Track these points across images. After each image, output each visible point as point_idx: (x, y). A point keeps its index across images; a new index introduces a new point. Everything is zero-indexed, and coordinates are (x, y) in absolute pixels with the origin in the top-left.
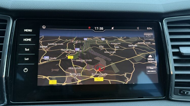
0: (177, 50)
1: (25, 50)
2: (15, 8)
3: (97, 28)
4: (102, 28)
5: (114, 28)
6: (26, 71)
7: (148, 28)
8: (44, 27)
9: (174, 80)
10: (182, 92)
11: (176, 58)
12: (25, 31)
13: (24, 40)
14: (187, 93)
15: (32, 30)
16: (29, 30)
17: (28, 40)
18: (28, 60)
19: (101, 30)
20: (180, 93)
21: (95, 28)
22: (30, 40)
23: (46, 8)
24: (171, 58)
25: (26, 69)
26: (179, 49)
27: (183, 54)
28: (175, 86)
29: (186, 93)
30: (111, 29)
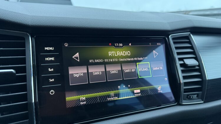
0: (182, 62)
1: (49, 70)
2: (36, 24)
3: (117, 45)
4: (121, 45)
5: (131, 44)
6: (52, 93)
7: (158, 44)
8: (66, 45)
9: (183, 88)
10: (189, 97)
11: (182, 69)
12: (46, 49)
13: (46, 59)
14: (193, 97)
15: (53, 48)
16: (50, 48)
17: (50, 59)
18: (53, 81)
19: (121, 47)
20: (187, 98)
21: (115, 44)
22: (53, 59)
23: (71, 25)
24: (180, 69)
25: (52, 91)
26: (184, 61)
27: (188, 65)
28: (184, 93)
29: (191, 97)
30: (129, 45)
